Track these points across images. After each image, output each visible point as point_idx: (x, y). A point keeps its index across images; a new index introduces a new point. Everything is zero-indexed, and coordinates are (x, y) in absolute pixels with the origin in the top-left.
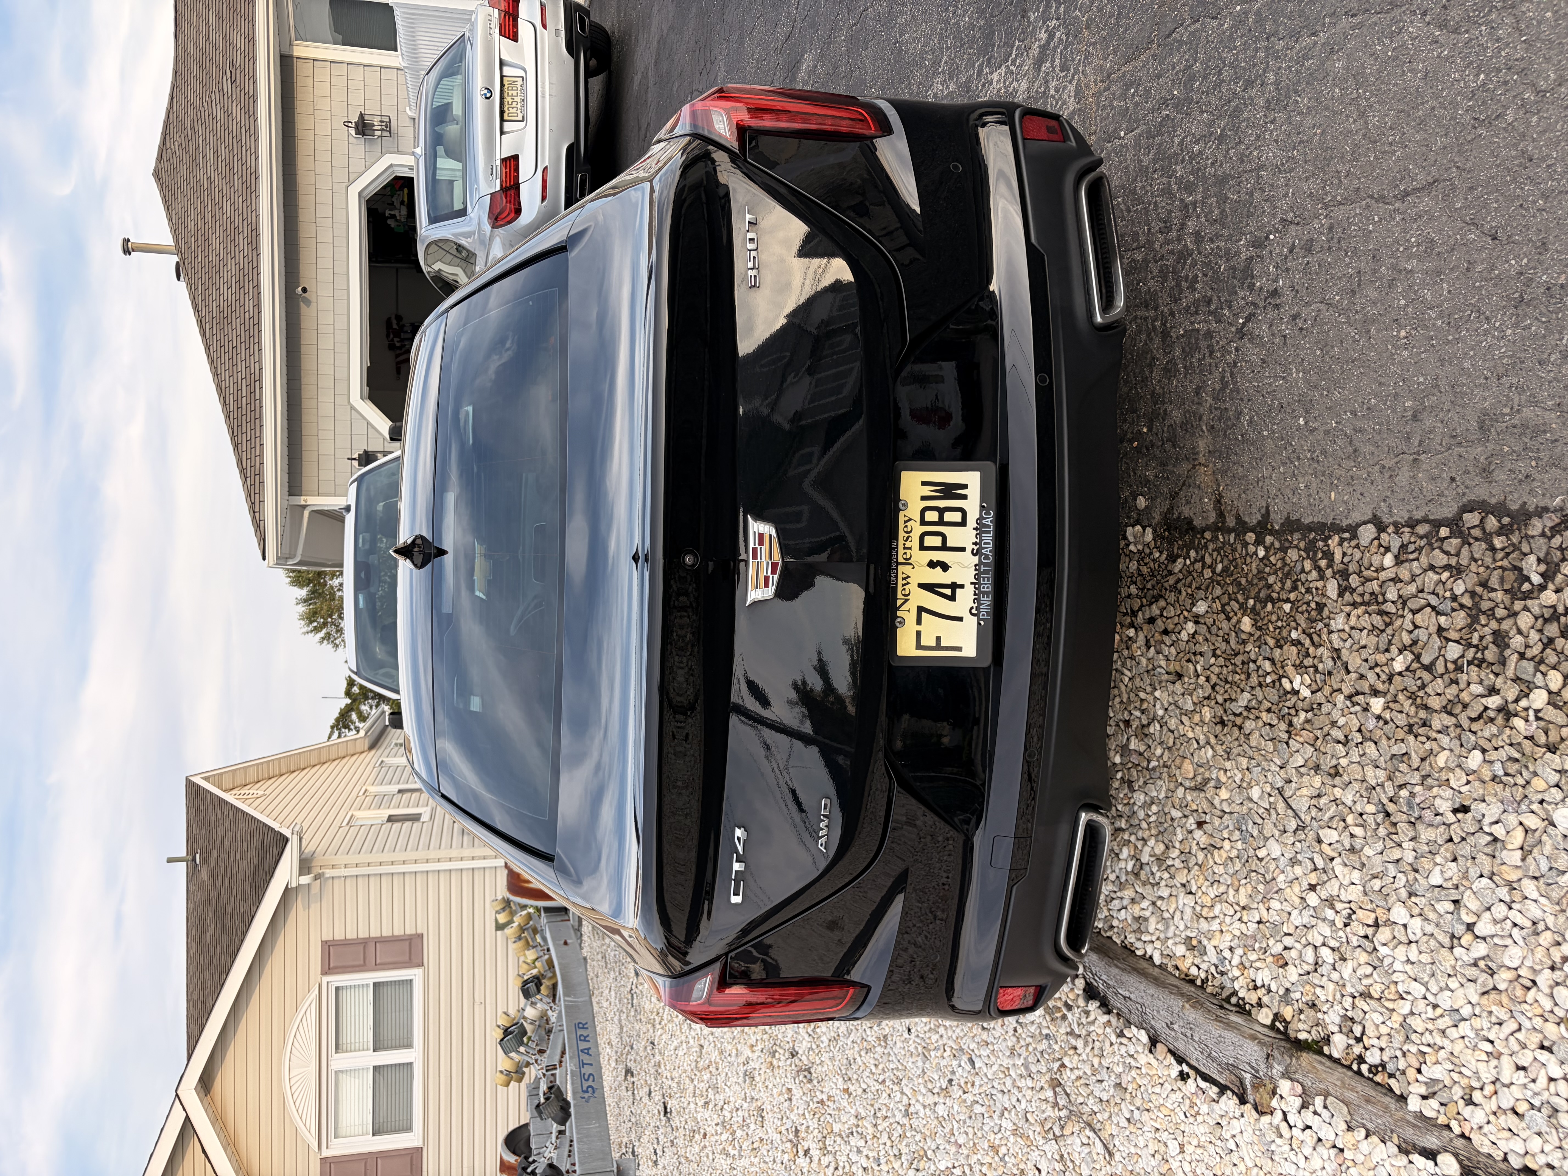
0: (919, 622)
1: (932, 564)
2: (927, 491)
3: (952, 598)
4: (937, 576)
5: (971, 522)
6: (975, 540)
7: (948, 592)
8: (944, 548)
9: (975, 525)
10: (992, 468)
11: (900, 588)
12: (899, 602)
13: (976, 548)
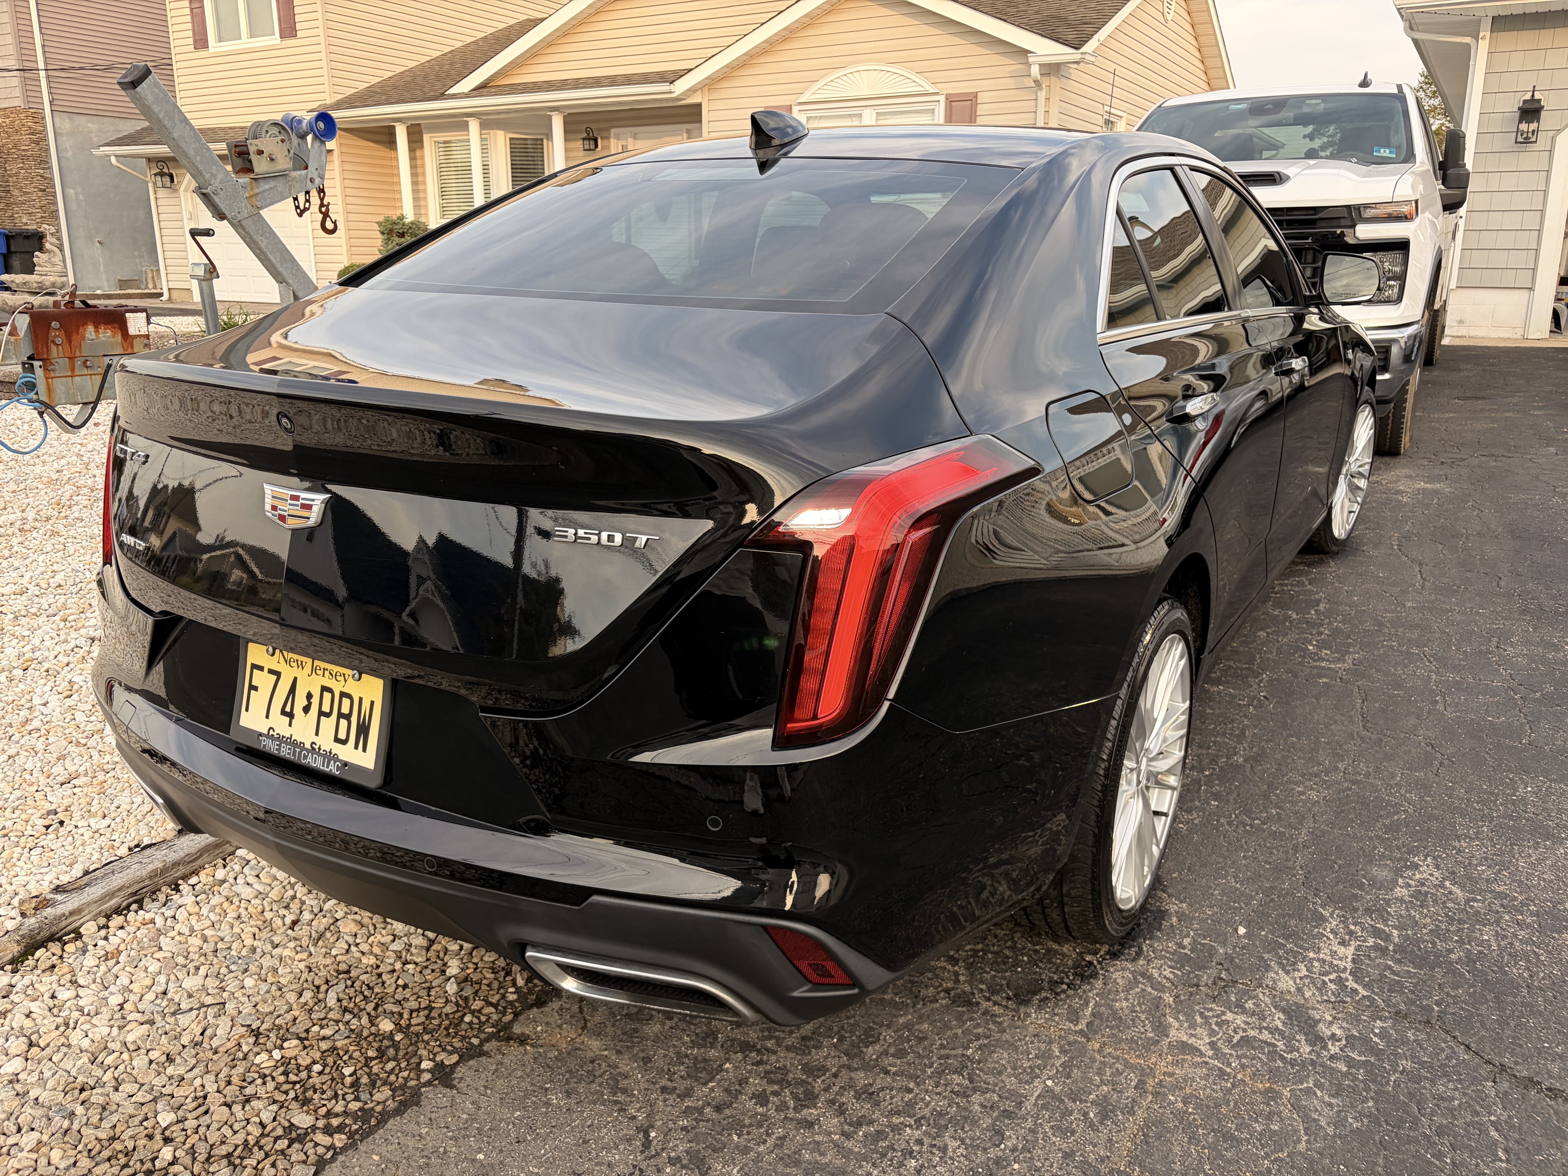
0: (271, 671)
1: (309, 696)
2: (366, 705)
3: (283, 712)
4: (301, 701)
5: (337, 749)
6: (323, 748)
7: (288, 709)
8: (321, 713)
9: (333, 752)
10: (373, 783)
11: (296, 657)
12: (285, 653)
13: (316, 747)
